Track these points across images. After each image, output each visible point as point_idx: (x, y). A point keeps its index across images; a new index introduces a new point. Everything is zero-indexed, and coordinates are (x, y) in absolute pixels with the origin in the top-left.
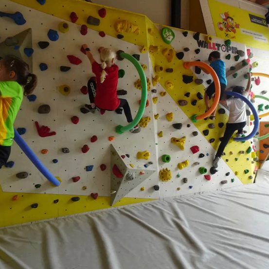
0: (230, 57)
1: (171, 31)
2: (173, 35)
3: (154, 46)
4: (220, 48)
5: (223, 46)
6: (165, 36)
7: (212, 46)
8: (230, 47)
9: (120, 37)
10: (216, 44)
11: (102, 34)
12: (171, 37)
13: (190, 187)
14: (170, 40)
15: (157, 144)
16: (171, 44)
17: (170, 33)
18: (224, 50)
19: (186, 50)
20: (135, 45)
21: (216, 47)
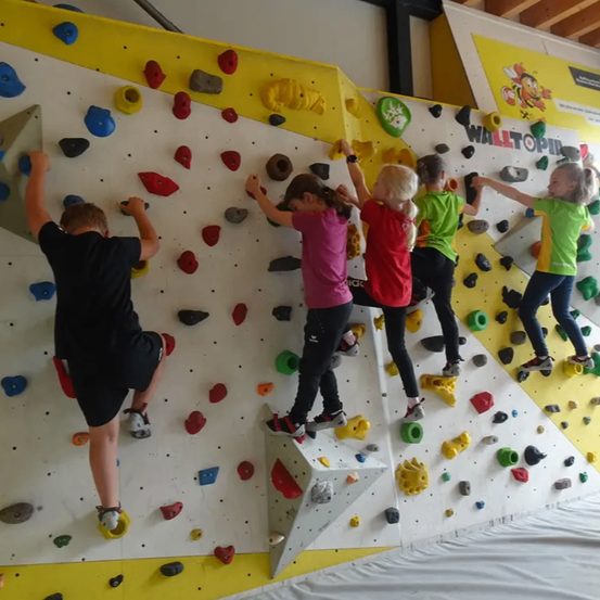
0: (546, 163)
1: (402, 105)
2: (407, 113)
3: (361, 141)
4: (521, 142)
5: (528, 138)
6: (387, 117)
7: (501, 139)
8: (544, 140)
9: (275, 120)
10: (511, 133)
11: (230, 116)
12: (403, 120)
13: (479, 505)
14: (401, 126)
15: (384, 395)
16: (402, 137)
17: (400, 110)
18: (531, 147)
19: (442, 148)
20: (316, 139)
21: (512, 140)
